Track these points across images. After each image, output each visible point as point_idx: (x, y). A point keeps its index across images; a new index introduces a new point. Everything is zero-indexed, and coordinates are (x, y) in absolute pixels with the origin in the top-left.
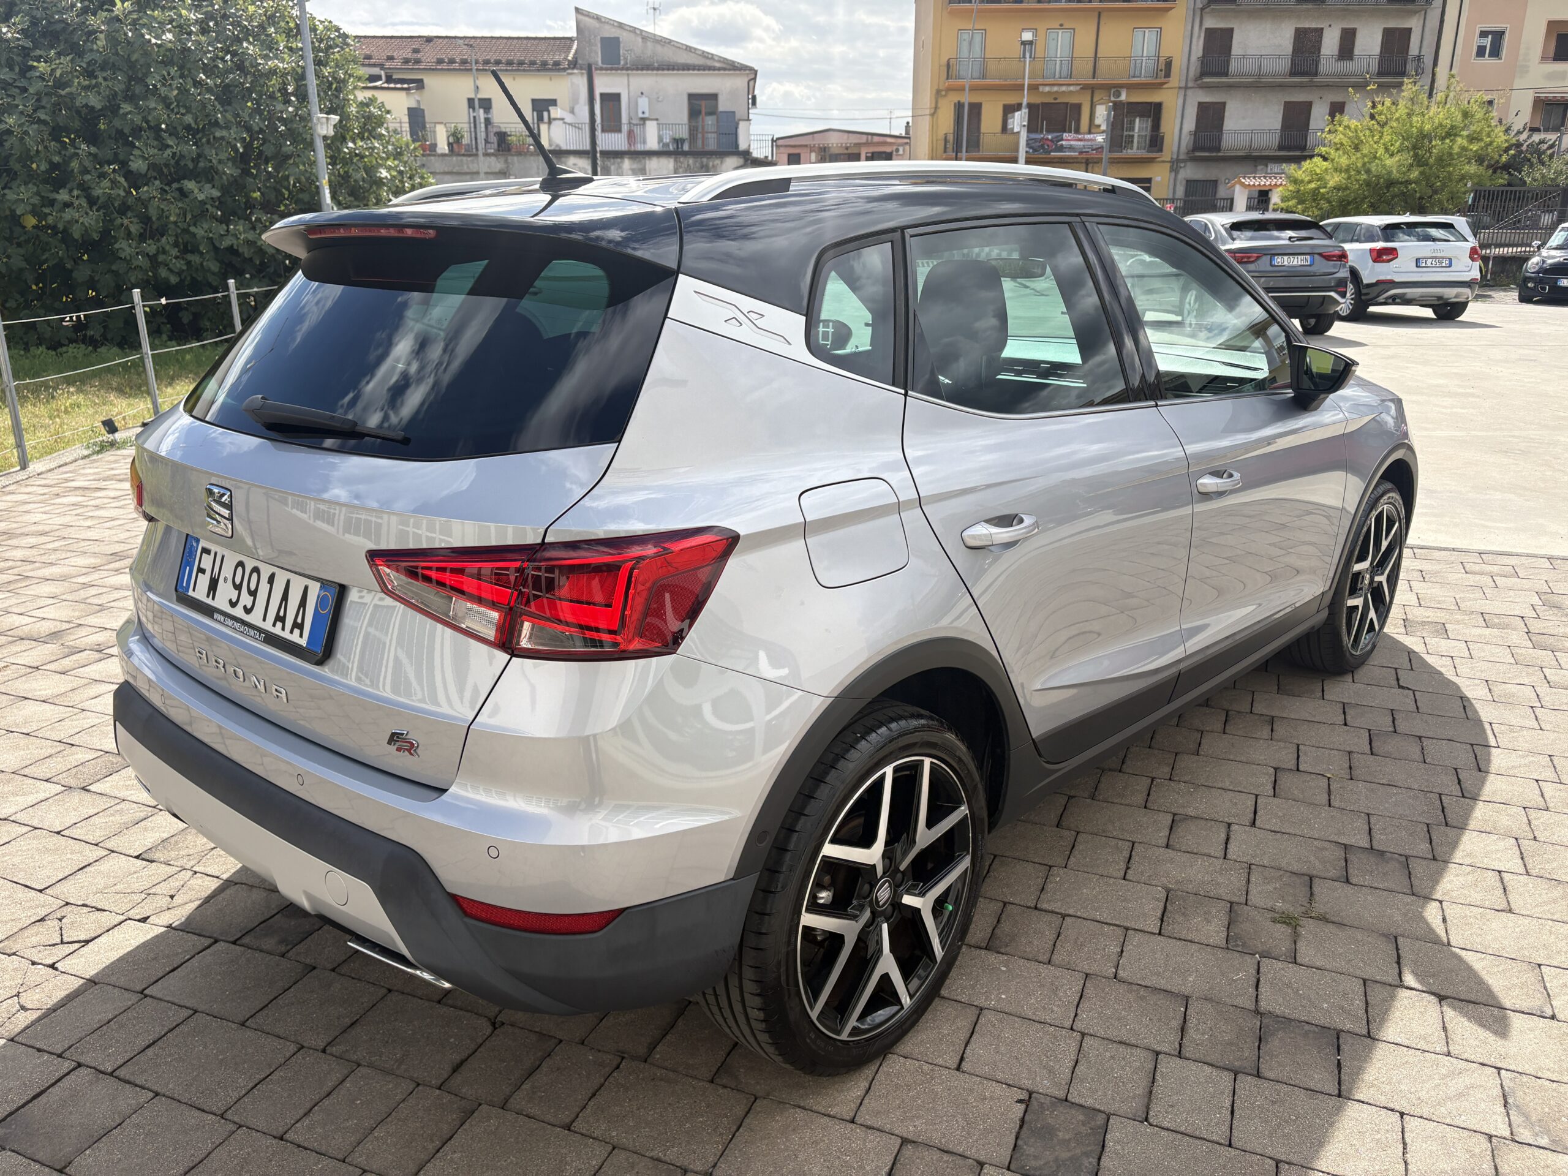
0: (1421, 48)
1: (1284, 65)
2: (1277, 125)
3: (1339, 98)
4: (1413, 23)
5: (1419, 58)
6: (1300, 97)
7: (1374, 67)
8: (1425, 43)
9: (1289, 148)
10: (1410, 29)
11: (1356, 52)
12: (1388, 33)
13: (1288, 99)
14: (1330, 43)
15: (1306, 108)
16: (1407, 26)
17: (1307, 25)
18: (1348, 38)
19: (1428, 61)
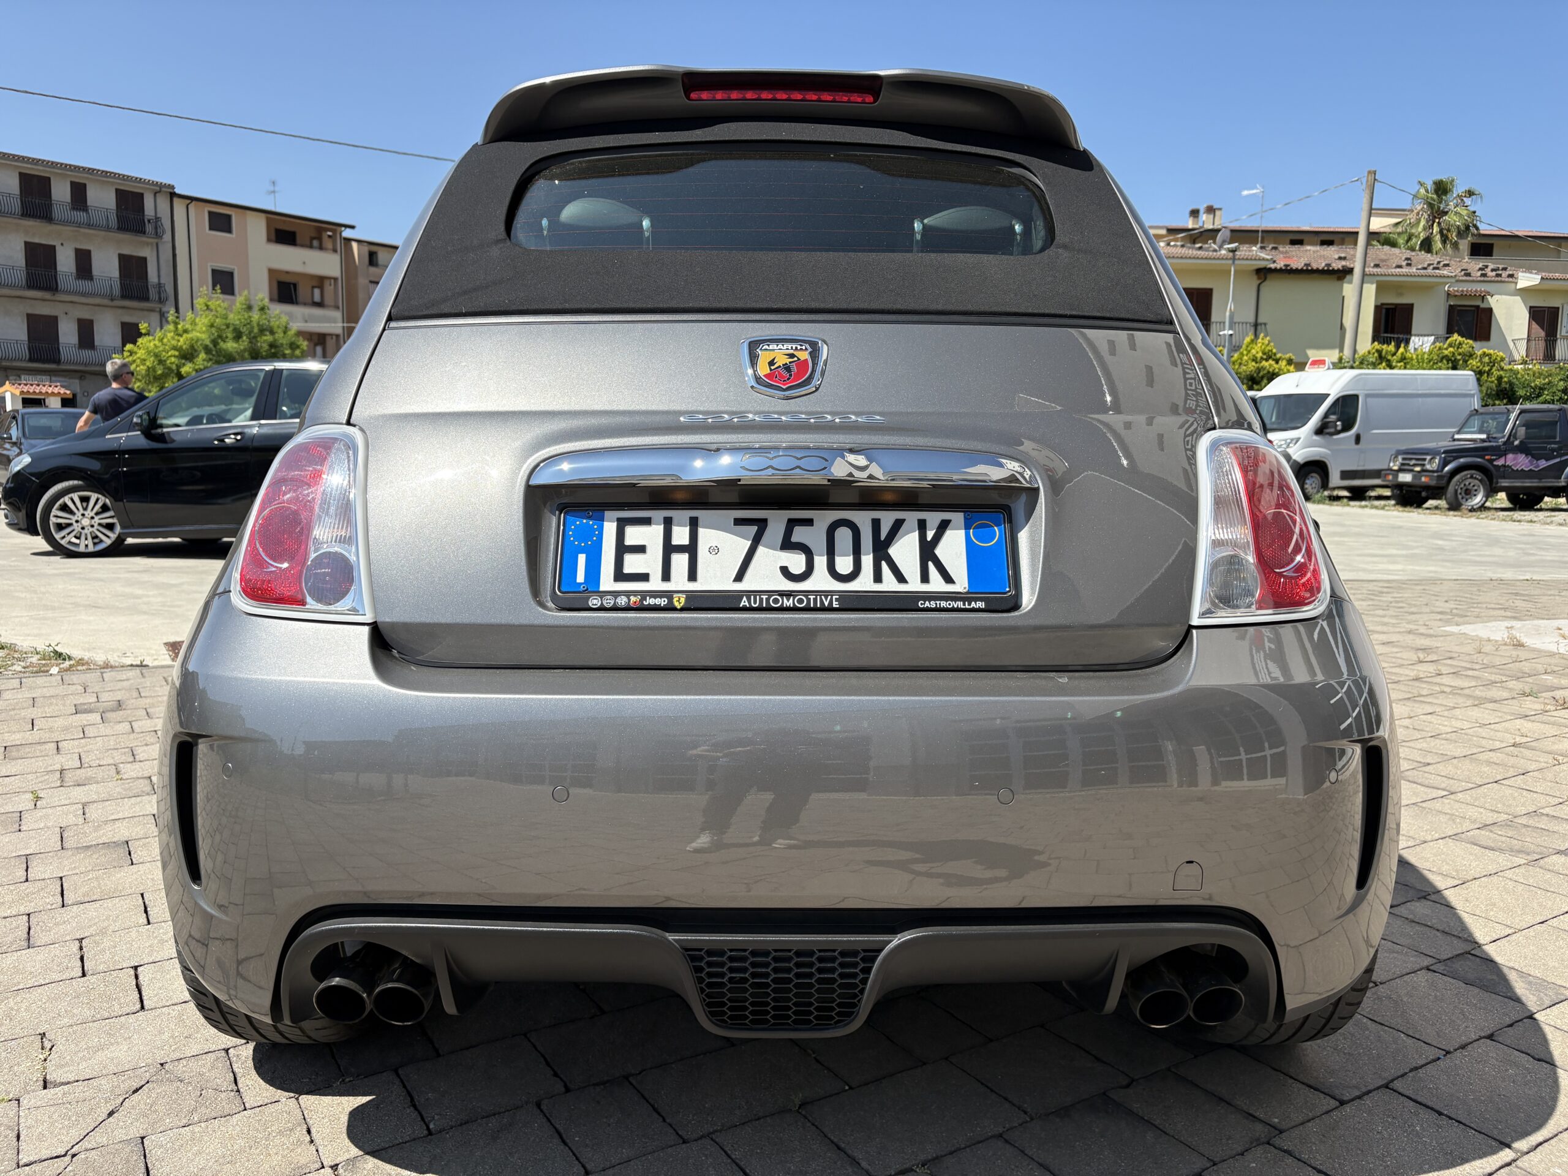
0: (159, 276)
1: (21, 276)
2: (23, 336)
3: (86, 315)
4: (147, 252)
5: (160, 285)
6: (44, 310)
7: (117, 290)
8: (163, 273)
9: (44, 361)
10: (145, 259)
11: (96, 270)
12: (124, 260)
13: (30, 311)
14: (65, 262)
15: (52, 322)
16: (141, 254)
17: (36, 240)
18: (83, 260)
19: (170, 289)
